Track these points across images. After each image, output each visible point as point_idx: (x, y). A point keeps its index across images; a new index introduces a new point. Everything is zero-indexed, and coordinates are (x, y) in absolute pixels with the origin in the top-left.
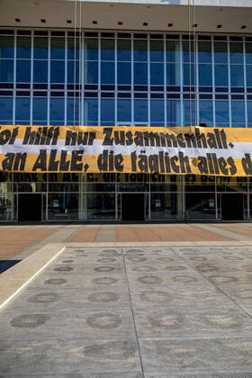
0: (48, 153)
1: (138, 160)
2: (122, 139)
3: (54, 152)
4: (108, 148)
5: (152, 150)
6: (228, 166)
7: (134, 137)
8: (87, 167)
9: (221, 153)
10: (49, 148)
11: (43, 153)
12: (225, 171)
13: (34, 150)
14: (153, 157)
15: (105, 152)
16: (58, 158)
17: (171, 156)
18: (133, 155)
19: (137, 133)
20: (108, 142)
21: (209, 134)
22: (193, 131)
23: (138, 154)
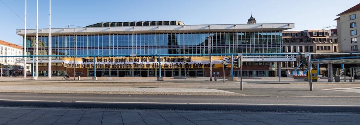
0: (154, 64)
2: (169, 60)
3: (155, 64)
4: (165, 63)
5: (174, 63)
6: (190, 66)
7: (171, 60)
9: (189, 63)
10: (154, 63)
11: (153, 64)
12: (190, 68)
13: (151, 63)
14: (175, 65)
16: (156, 65)
17: (178, 64)
20: (165, 61)
21: (188, 58)
22: (184, 58)
23: (172, 64)
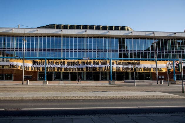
0: (106, 67)
1: (123, 69)
2: (120, 64)
5: (125, 66)
7: (122, 63)
8: (114, 70)
9: (139, 67)
10: (106, 65)
12: (140, 71)
13: (104, 66)
14: (126, 68)
15: (117, 67)
16: (108, 68)
17: (129, 67)
18: (122, 67)
19: (122, 62)
20: (117, 64)
21: (137, 62)
22: (134, 62)
